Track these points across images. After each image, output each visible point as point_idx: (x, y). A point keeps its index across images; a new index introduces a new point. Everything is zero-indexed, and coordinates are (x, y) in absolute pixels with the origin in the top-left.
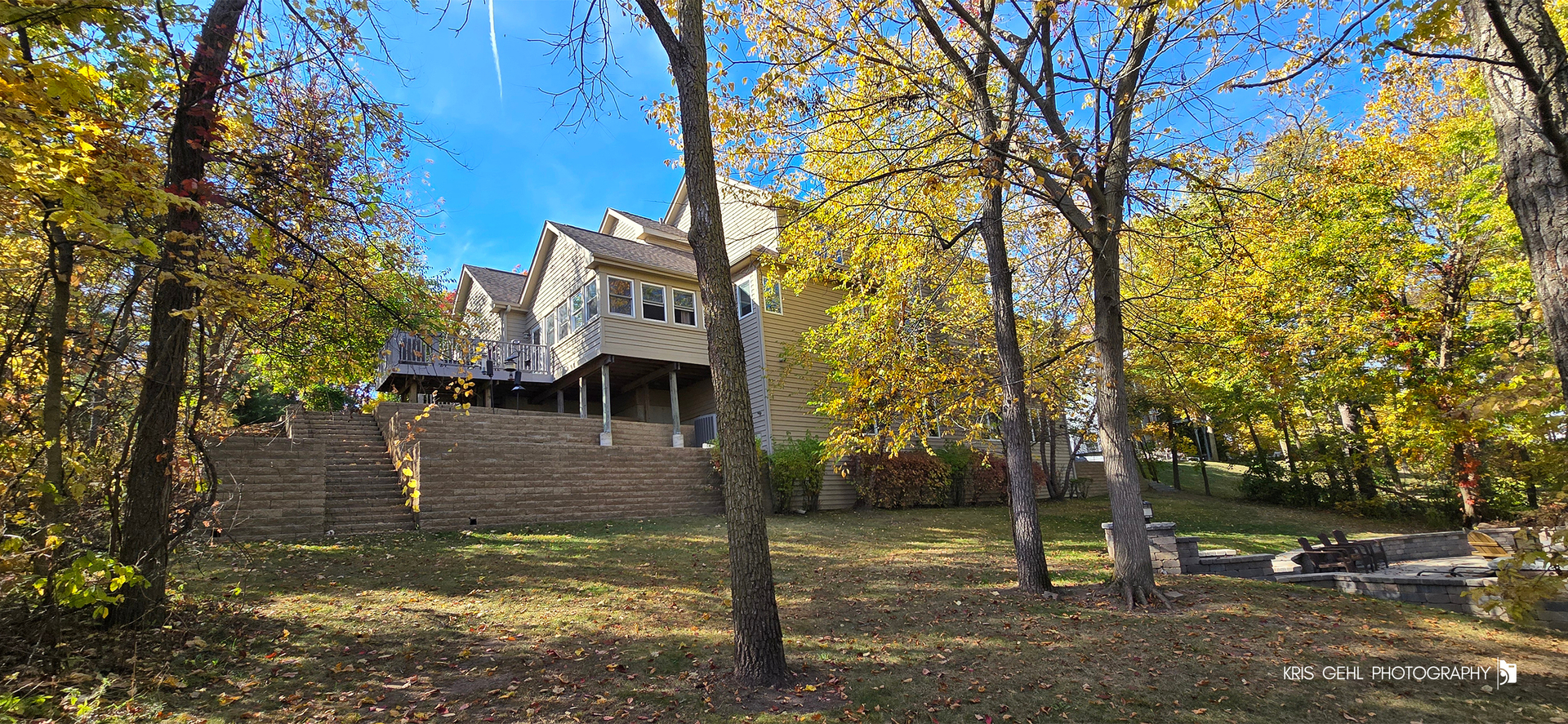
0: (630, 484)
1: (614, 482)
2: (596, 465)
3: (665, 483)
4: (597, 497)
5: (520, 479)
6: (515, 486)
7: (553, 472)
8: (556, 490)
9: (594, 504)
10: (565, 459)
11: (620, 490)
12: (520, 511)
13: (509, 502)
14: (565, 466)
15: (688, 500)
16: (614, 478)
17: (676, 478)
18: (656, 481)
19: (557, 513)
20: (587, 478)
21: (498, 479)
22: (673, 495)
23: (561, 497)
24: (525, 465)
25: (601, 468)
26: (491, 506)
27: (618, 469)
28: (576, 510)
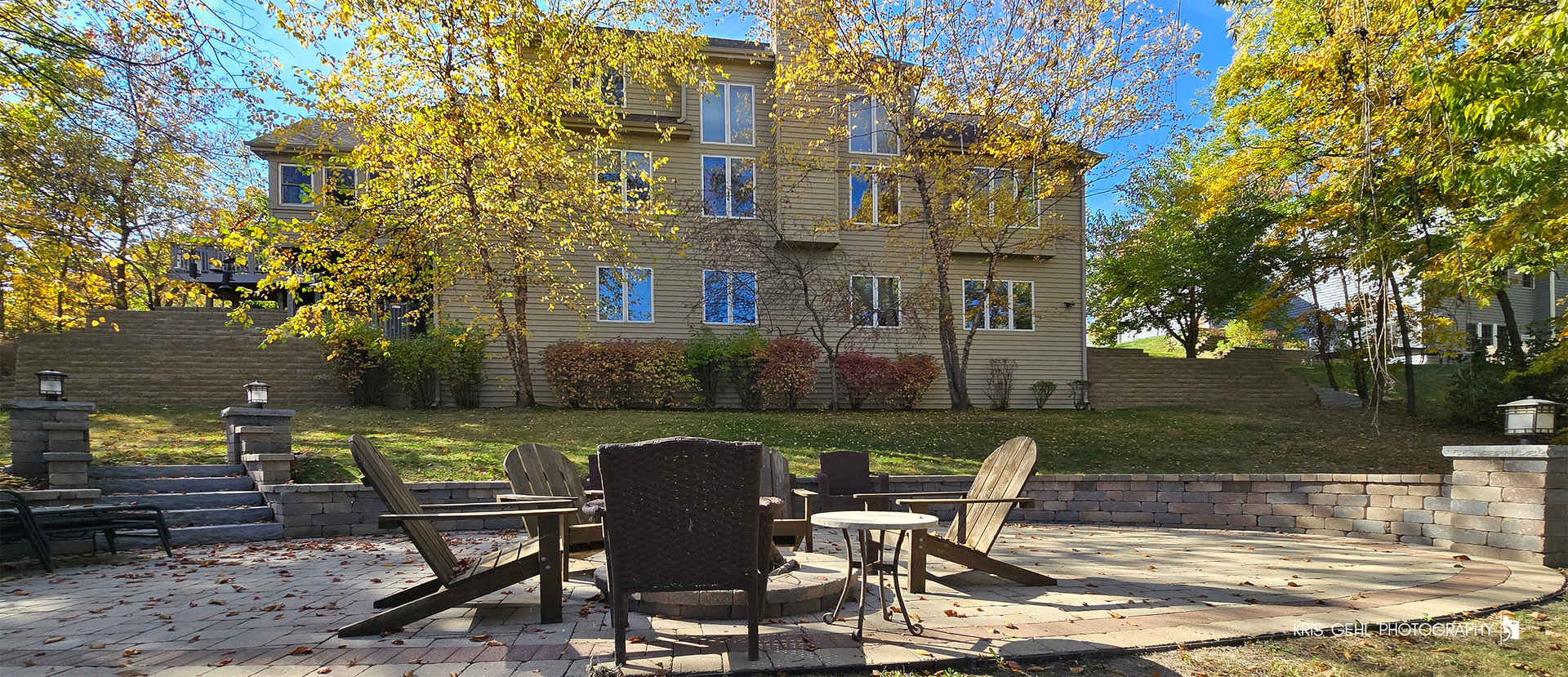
0: (241, 373)
1: (221, 370)
2: (204, 355)
3: (284, 373)
4: (199, 384)
5: (115, 366)
6: (109, 372)
7: (152, 360)
8: (153, 377)
9: (195, 390)
10: (167, 348)
11: (228, 378)
12: (113, 394)
13: (103, 385)
14: (167, 355)
15: (315, 391)
16: (224, 367)
17: (300, 368)
18: (275, 371)
19: (152, 397)
20: (191, 366)
21: (94, 365)
22: (294, 385)
23: (159, 383)
24: (122, 354)
25: (209, 357)
26: (86, 388)
27: (228, 359)
28: (174, 395)
